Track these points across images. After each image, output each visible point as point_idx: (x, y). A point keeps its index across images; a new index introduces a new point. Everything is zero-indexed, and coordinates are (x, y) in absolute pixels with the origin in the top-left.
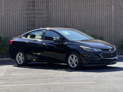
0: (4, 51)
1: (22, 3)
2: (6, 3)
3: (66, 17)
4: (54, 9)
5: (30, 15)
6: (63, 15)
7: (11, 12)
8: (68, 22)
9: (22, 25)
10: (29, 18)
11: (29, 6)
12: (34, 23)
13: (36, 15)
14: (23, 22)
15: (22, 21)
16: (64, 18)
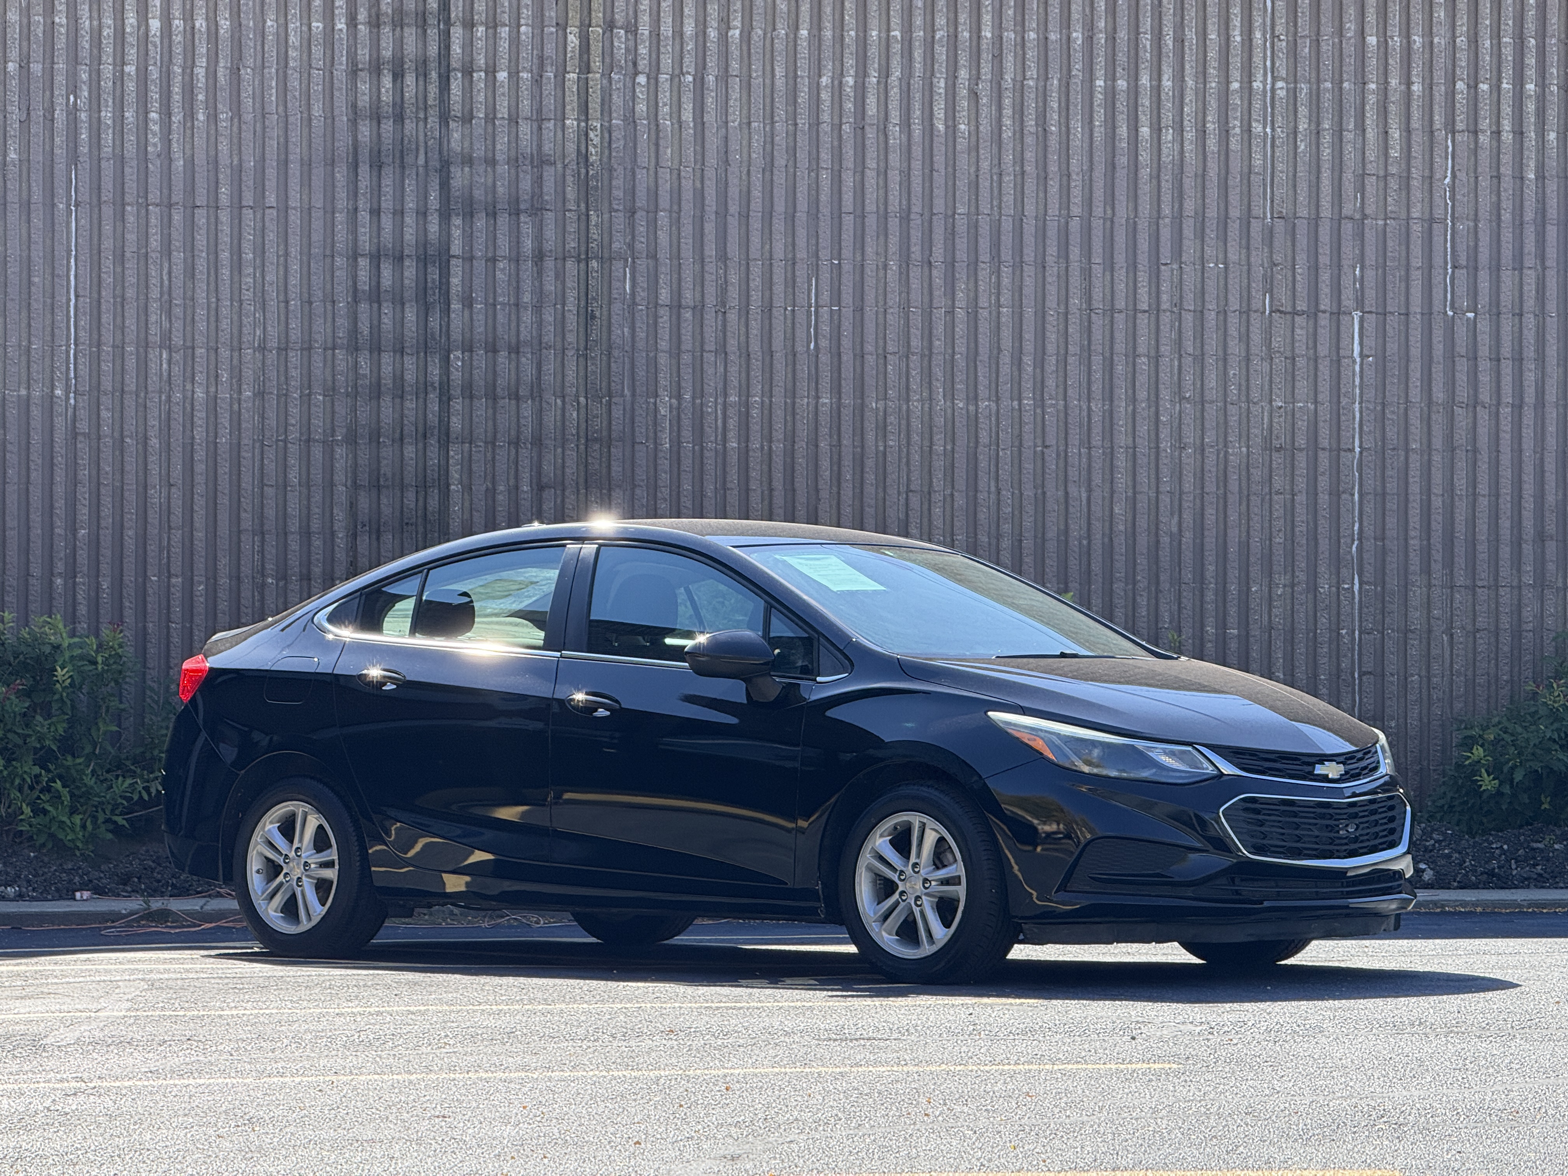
0: (77, 819)
1: (295, 267)
2: (108, 264)
3: (803, 432)
4: (663, 345)
5: (386, 402)
6: (779, 414)
7: (158, 360)
8: (824, 494)
9: (294, 526)
10: (375, 436)
11: (376, 296)
12: (433, 503)
13: (457, 405)
14: (307, 484)
15: (293, 477)
16: (778, 447)
